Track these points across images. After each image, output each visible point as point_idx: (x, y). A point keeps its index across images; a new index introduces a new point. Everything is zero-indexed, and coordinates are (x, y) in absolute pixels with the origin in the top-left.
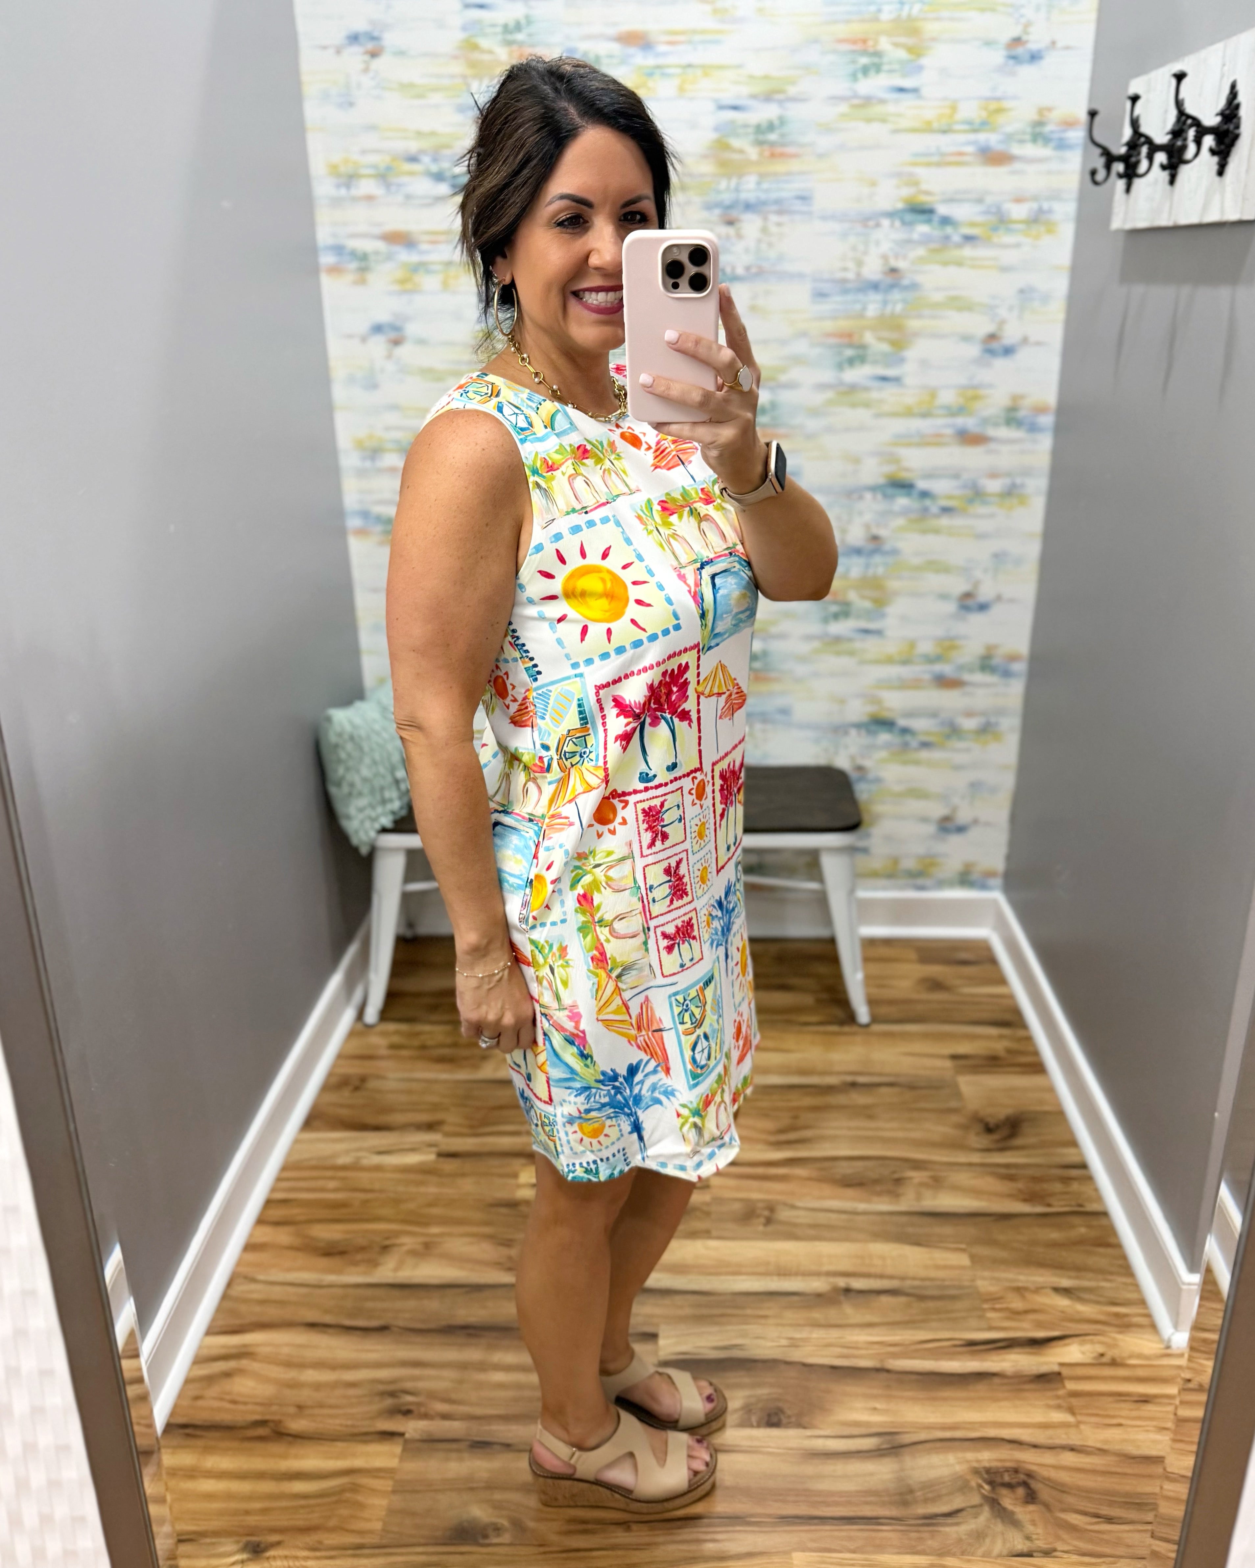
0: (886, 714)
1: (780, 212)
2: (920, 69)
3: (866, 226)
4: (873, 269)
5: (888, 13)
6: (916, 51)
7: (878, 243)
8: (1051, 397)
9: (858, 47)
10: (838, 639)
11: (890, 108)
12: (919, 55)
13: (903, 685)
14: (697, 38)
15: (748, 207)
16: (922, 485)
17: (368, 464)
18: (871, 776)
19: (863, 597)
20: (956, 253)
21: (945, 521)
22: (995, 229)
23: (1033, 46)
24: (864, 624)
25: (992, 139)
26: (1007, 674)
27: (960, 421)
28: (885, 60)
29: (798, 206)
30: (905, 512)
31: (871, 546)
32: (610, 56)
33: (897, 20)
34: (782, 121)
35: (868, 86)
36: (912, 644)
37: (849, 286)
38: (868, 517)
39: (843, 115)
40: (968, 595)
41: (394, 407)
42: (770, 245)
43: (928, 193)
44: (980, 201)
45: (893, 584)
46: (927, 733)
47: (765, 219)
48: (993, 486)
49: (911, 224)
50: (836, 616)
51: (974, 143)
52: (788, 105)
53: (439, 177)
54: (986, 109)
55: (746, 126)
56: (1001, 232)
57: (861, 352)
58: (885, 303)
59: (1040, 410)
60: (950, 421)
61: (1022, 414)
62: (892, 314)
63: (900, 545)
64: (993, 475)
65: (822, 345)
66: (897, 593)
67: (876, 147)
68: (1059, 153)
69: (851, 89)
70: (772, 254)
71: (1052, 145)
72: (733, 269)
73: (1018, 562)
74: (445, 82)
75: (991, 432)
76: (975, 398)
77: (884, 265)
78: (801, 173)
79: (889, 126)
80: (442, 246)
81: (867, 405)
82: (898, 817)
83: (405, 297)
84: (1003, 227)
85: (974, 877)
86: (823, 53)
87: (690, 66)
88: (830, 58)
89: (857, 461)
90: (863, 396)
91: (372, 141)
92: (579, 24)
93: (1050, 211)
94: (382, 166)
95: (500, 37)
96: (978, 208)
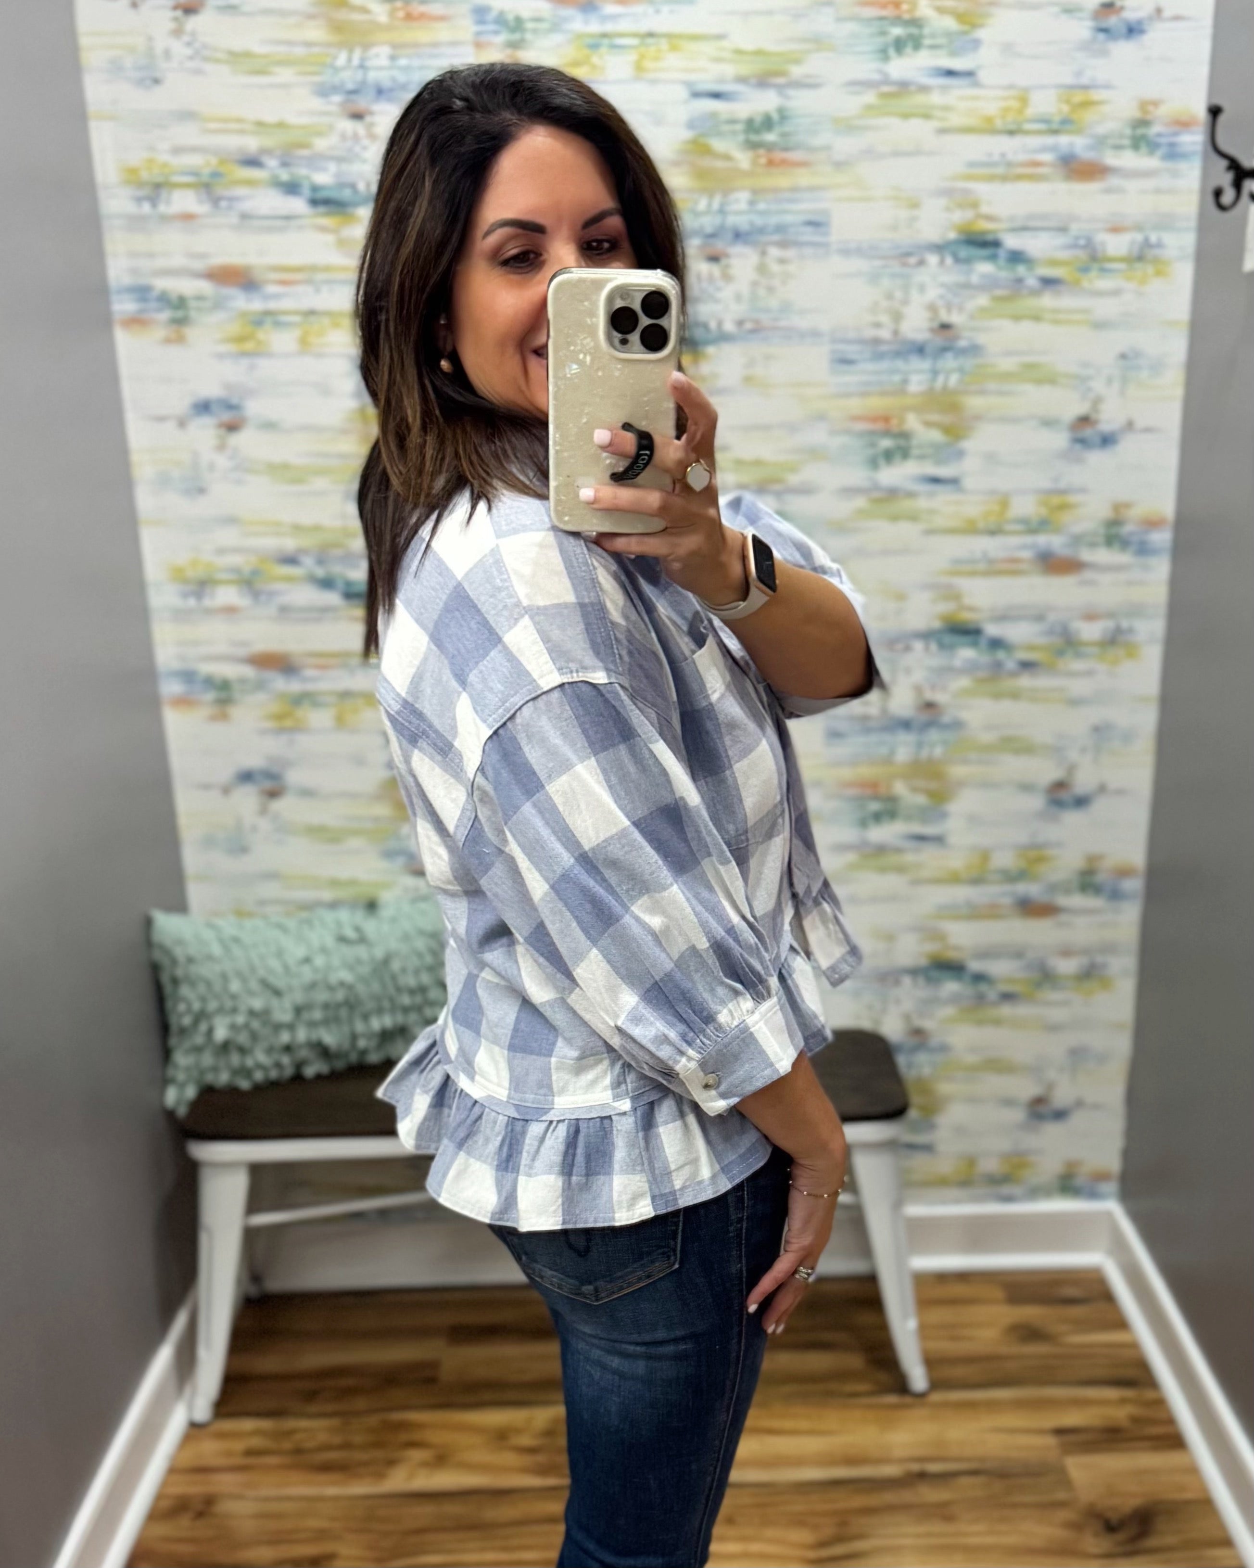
0: (952, 955)
1: (783, 244)
2: (976, 44)
3: (905, 265)
4: (916, 325)
6: (971, 20)
7: (922, 288)
8: (1167, 506)
9: (890, 12)
10: (881, 850)
11: (936, 98)
12: (974, 26)
13: (975, 913)
15: (738, 236)
16: (993, 630)
17: (192, 602)
18: (935, 1041)
19: (915, 790)
20: (1032, 303)
21: (1025, 681)
22: (1085, 270)
23: (1130, 15)
24: (917, 828)
25: (1078, 144)
26: (1116, 895)
27: (1042, 540)
28: (926, 31)
29: (808, 235)
30: (970, 669)
31: (924, 717)
32: (536, 20)
34: (784, 115)
35: (903, 67)
36: (985, 856)
37: (884, 348)
38: (919, 676)
39: (869, 107)
40: (1060, 785)
41: (231, 520)
43: (990, 218)
44: (1063, 230)
45: (958, 771)
46: (1011, 981)
47: (764, 253)
48: (1091, 631)
49: (968, 261)
50: (878, 817)
51: (1053, 149)
52: (791, 92)
53: (291, 188)
54: (1068, 102)
55: (733, 121)
56: (1093, 274)
57: (902, 442)
58: (935, 373)
59: (1152, 524)
60: (1029, 539)
61: (1127, 529)
62: (945, 388)
63: (965, 715)
64: (1090, 616)
65: (847, 432)
66: (961, 784)
67: (916, 153)
68: (1169, 165)
69: (880, 72)
70: (773, 303)
71: (1160, 152)
72: (720, 324)
73: (1128, 737)
74: (299, 51)
75: (1086, 555)
76: (1063, 507)
77: (932, 320)
78: (812, 189)
79: (934, 124)
80: (300, 289)
81: (913, 517)
82: (972, 1100)
83: (245, 362)
84: (1096, 266)
85: (1079, 1181)
86: (840, 20)
87: (651, 35)
88: (851, 27)
89: (901, 597)
90: (907, 505)
91: (188, 134)
93: (1160, 245)
94: (206, 171)
96: (1061, 240)
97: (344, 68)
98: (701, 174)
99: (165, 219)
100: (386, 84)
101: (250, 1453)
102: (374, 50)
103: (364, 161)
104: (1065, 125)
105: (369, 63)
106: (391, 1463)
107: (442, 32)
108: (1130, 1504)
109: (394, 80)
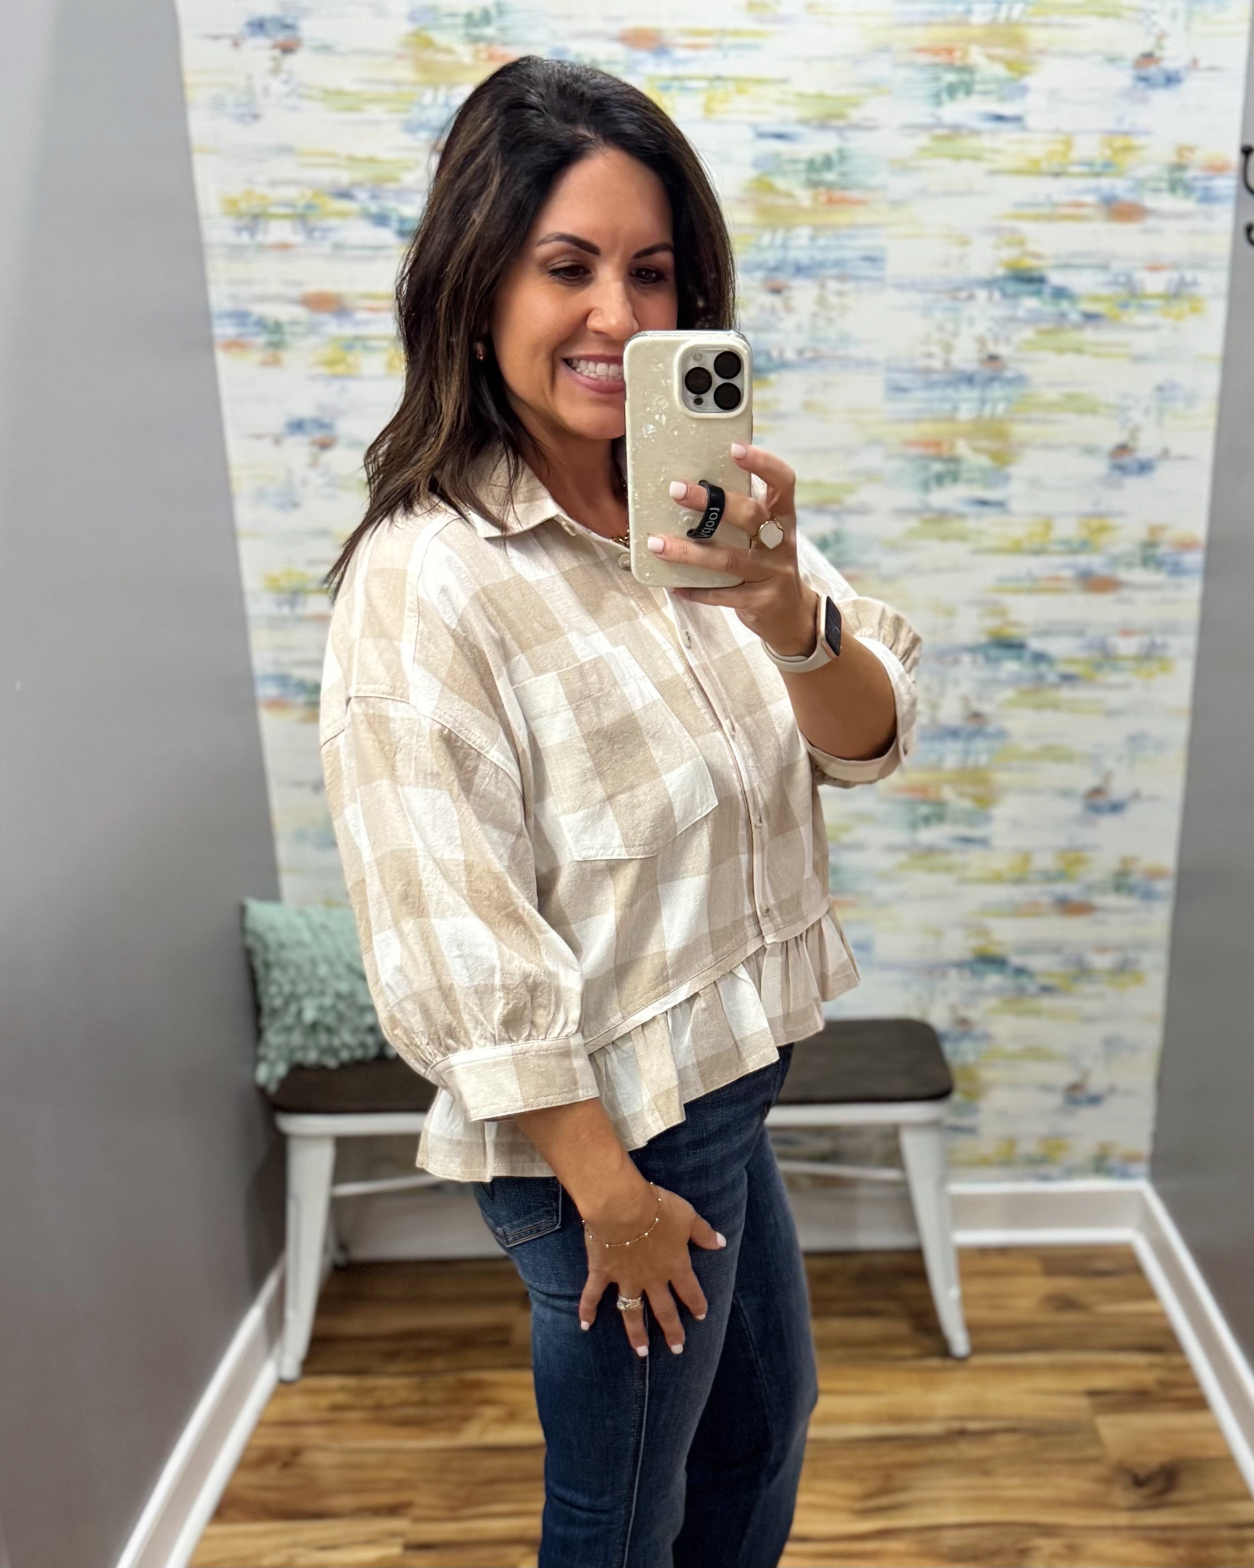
0: (995, 950)
1: (842, 278)
2: (1024, 90)
3: (955, 298)
4: (966, 357)
5: (980, 15)
6: (1019, 67)
7: (971, 321)
8: (1199, 529)
9: (943, 59)
10: (930, 851)
11: (986, 142)
12: (1023, 73)
13: (1018, 911)
14: (729, 41)
15: (800, 270)
16: (1035, 644)
17: (286, 610)
18: (978, 1030)
19: (962, 795)
20: (1074, 337)
21: (1065, 693)
22: (1124, 306)
23: (1169, 65)
24: (963, 831)
25: (1119, 186)
26: (1148, 895)
27: (1083, 560)
28: (978, 77)
29: (865, 270)
30: (1014, 681)
31: (971, 726)
32: (610, 62)
33: (993, 24)
34: (843, 156)
35: (955, 111)
36: (1026, 857)
37: (935, 377)
38: (966, 687)
39: (923, 150)
40: (1097, 792)
41: (322, 533)
43: (1036, 256)
44: (1104, 267)
45: (1000, 778)
46: (1050, 974)
47: (823, 286)
48: (1127, 646)
49: (1015, 296)
50: (927, 820)
51: (1095, 190)
52: (849, 134)
53: (381, 220)
54: (1110, 146)
55: (795, 162)
56: (1132, 310)
57: (952, 467)
58: (983, 401)
59: (1186, 546)
60: (1070, 559)
61: (1162, 550)
62: (992, 416)
63: (1008, 725)
64: (1127, 633)
65: (899, 456)
66: (1005, 790)
67: (968, 192)
68: (1204, 207)
69: (933, 115)
70: (832, 334)
71: (1196, 195)
72: (781, 352)
73: (1159, 747)
74: (388, 90)
75: (1123, 575)
76: (1103, 529)
77: (981, 351)
78: (869, 226)
79: (984, 166)
80: (386, 315)
81: (962, 538)
82: (1012, 1086)
83: (336, 384)
84: (1135, 302)
85: (1113, 1162)
86: (896, 66)
87: (719, 78)
88: (905, 73)
89: (950, 612)
90: (956, 526)
91: (285, 168)
92: (569, 17)
93: (1195, 283)
94: (301, 203)
95: (461, 31)
96: (1102, 277)
97: (429, 107)
98: (764, 211)
99: (262, 248)
101: (335, 1408)
102: (459, 89)
104: (1107, 168)
105: (453, 102)
106: (466, 1419)
108: (1154, 1460)
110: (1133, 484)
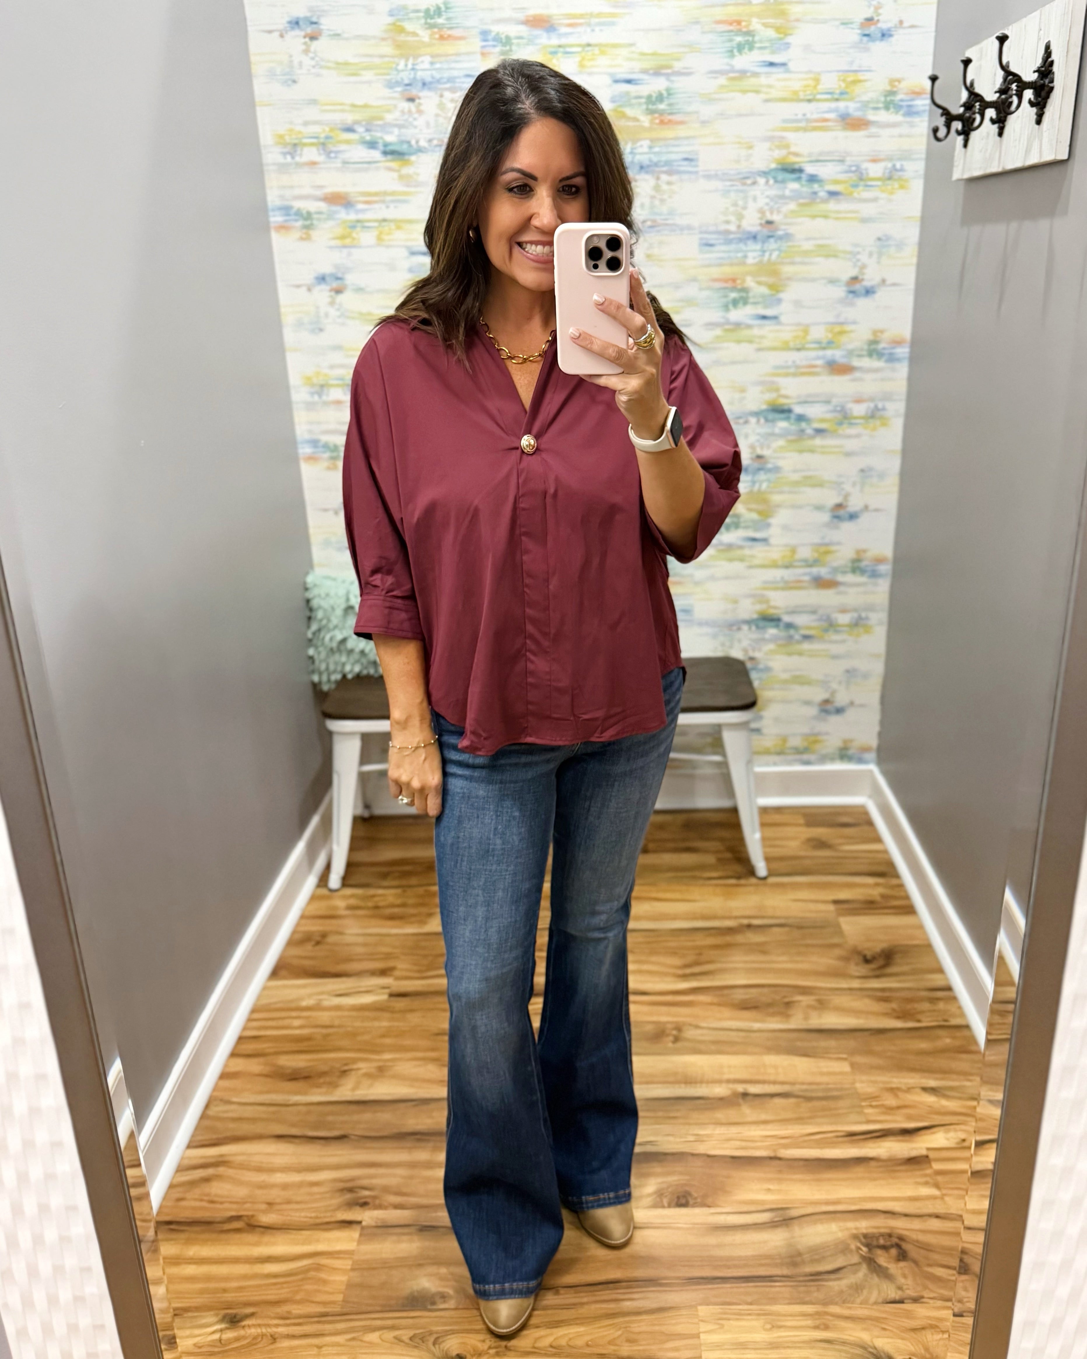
0: (772, 611)
1: (670, 173)
2: (787, 46)
3: (744, 184)
4: (751, 222)
6: (783, 31)
7: (755, 199)
8: (907, 333)
9: (735, 27)
10: (729, 546)
11: (763, 80)
12: (786, 34)
13: (787, 586)
14: (594, 21)
15: (642, 167)
16: (798, 409)
17: (316, 398)
18: (763, 665)
19: (749, 509)
20: (823, 207)
21: (818, 441)
22: (856, 186)
23: (884, 25)
24: (751, 534)
25: (851, 107)
26: (874, 575)
27: (829, 353)
28: (757, 38)
29: (685, 167)
30: (785, 434)
31: (756, 464)
32: (519, 38)
33: (766, 4)
34: (669, 92)
35: (743, 61)
36: (793, 550)
37: (732, 236)
38: (753, 439)
39: (722, 86)
40: (839, 506)
41: (337, 347)
42: (662, 201)
43: (796, 155)
44: (842, 161)
45: (776, 498)
46: (808, 628)
47: (658, 178)
48: (859, 410)
49: (783, 181)
51: (835, 110)
52: (674, 78)
53: (372, 145)
54: (844, 80)
55: (639, 97)
56: (861, 188)
57: (743, 295)
58: (764, 251)
59: (898, 343)
60: (821, 353)
61: (881, 346)
62: (769, 260)
63: (781, 463)
64: (859, 401)
65: (708, 288)
66: (778, 506)
67: (751, 114)
68: (908, 119)
69: (728, 64)
70: (665, 209)
71: (902, 111)
73: (882, 476)
74: (377, 61)
75: (856, 362)
76: (841, 333)
77: (761, 219)
78: (687, 138)
79: (762, 96)
80: (376, 206)
81: (750, 341)
82: (785, 701)
83: (345, 251)
84: (862, 183)
85: (852, 752)
86: (703, 33)
87: (589, 45)
88: (711, 37)
89: (742, 390)
90: (746, 333)
91: (312, 113)
92: (492, 9)
93: (902, 170)
94: (323, 135)
95: (423, 21)
96: (840, 168)
97: (403, 71)
99: (298, 165)
100: (428, 79)
102: (420, 60)
103: (416, 127)
104: (842, 95)
105: (417, 67)
106: (430, 915)
107: (462, 47)
108: (879, 946)
109: (433, 77)
110: (862, 302)
